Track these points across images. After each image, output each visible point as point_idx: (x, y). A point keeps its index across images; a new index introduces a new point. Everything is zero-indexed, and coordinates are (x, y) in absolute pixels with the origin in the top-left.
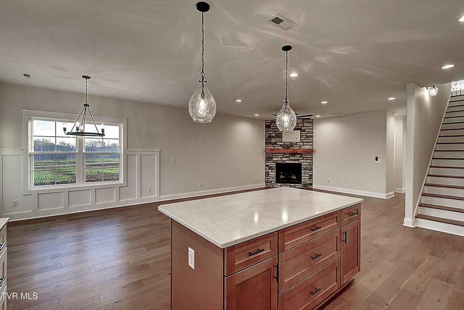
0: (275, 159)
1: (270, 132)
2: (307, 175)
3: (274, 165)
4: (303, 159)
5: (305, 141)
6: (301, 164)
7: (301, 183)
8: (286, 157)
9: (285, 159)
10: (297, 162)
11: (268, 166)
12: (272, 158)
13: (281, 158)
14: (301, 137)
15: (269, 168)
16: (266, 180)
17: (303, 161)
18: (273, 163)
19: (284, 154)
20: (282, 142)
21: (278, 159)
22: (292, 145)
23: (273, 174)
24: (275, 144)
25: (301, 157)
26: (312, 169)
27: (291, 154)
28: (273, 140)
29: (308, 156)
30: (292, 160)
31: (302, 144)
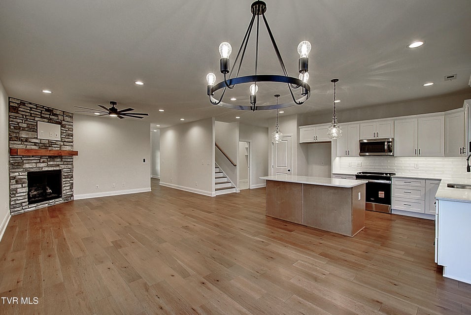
0: (27, 166)
1: (19, 121)
2: (68, 185)
3: (24, 176)
4: (63, 164)
5: (67, 140)
6: (60, 171)
7: (61, 197)
8: (43, 162)
9: (42, 165)
10: (58, 168)
11: (14, 178)
12: (23, 163)
13: (36, 163)
14: (61, 135)
15: (16, 181)
16: (12, 203)
17: (63, 166)
18: (23, 172)
19: (41, 158)
20: (37, 138)
21: (32, 166)
22: (51, 143)
23: (23, 190)
24: (26, 141)
25: (62, 161)
26: (72, 177)
27: (50, 157)
28: (24, 135)
29: (69, 160)
30: (51, 166)
31: (62, 144)
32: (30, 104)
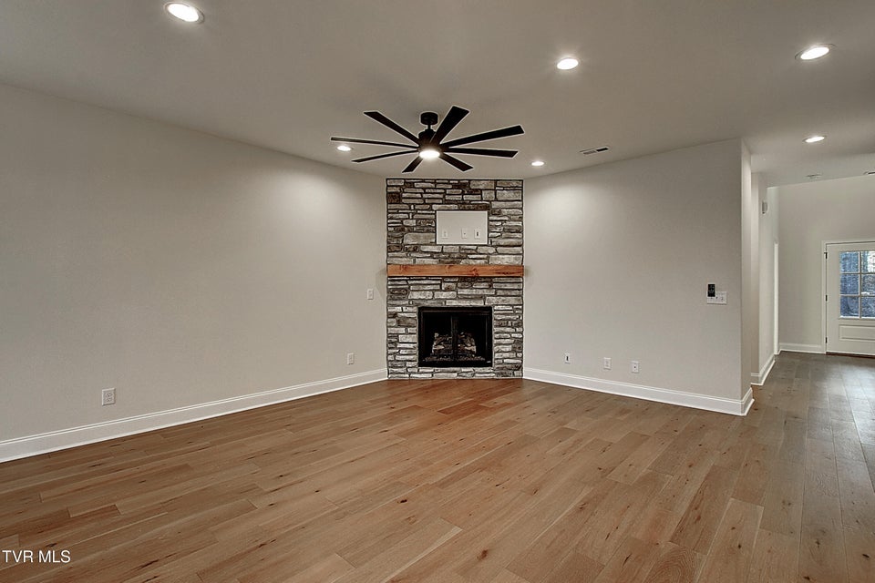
0: (416, 295)
1: (402, 216)
2: (507, 341)
3: (411, 313)
4: (495, 295)
5: (502, 242)
6: (489, 309)
7: (490, 365)
8: (448, 289)
9: (444, 295)
10: (480, 304)
11: (395, 315)
12: (407, 291)
13: (434, 291)
14: (489, 231)
15: (398, 322)
16: (390, 358)
17: (494, 300)
18: (409, 305)
19: (442, 281)
20: (435, 244)
21: (425, 295)
22: (465, 252)
23: (410, 339)
24: (414, 251)
25: (490, 287)
26: (520, 324)
27: (463, 279)
28: (409, 240)
29: (509, 286)
30: (465, 298)
31: (492, 250)
32: (423, 181)
